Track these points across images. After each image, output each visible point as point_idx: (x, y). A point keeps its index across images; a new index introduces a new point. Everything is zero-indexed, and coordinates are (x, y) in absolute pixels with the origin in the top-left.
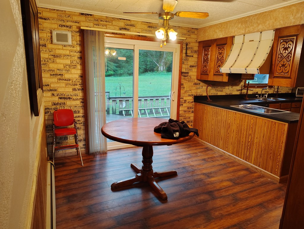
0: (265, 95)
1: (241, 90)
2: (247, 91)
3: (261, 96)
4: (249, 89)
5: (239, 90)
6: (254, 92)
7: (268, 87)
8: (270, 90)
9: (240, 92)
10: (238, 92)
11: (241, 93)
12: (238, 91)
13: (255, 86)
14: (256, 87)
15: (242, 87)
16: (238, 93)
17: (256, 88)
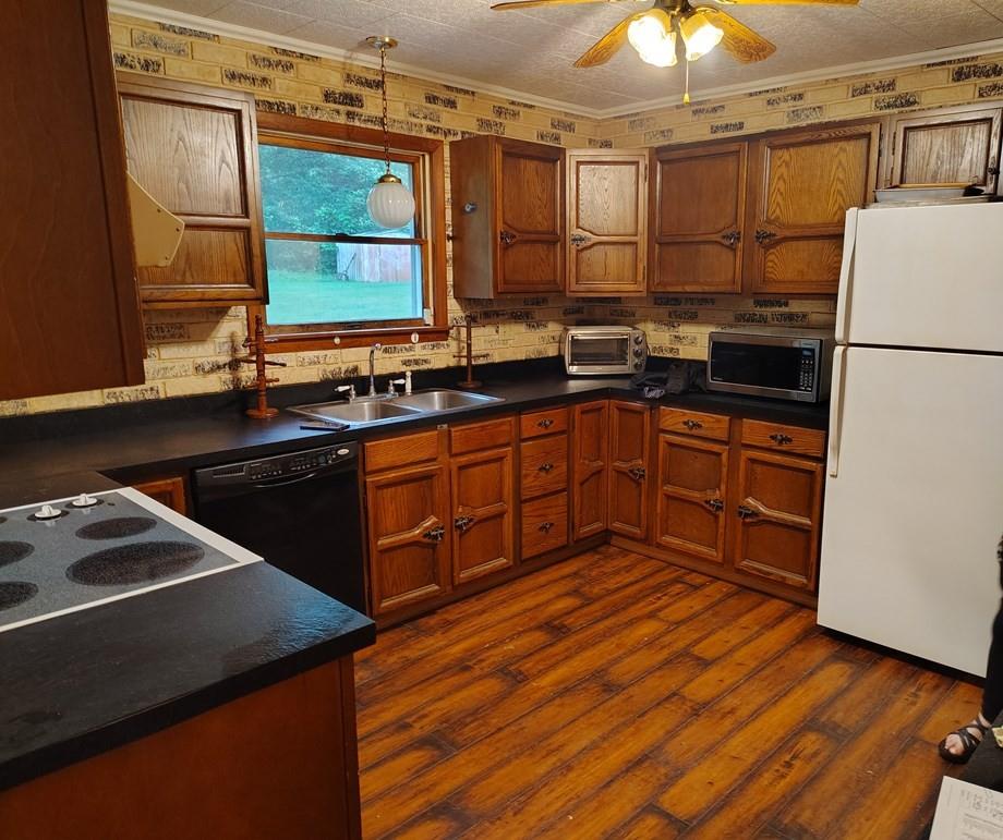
0: (401, 381)
1: (234, 365)
2: (261, 372)
3: (372, 388)
4: (268, 357)
5: (217, 367)
6: (331, 368)
7: (415, 337)
8: (436, 350)
9: (226, 375)
10: (214, 377)
11: (236, 381)
12: (212, 370)
13: (333, 337)
14: (337, 341)
15: (234, 350)
16: (216, 384)
17: (336, 347)
